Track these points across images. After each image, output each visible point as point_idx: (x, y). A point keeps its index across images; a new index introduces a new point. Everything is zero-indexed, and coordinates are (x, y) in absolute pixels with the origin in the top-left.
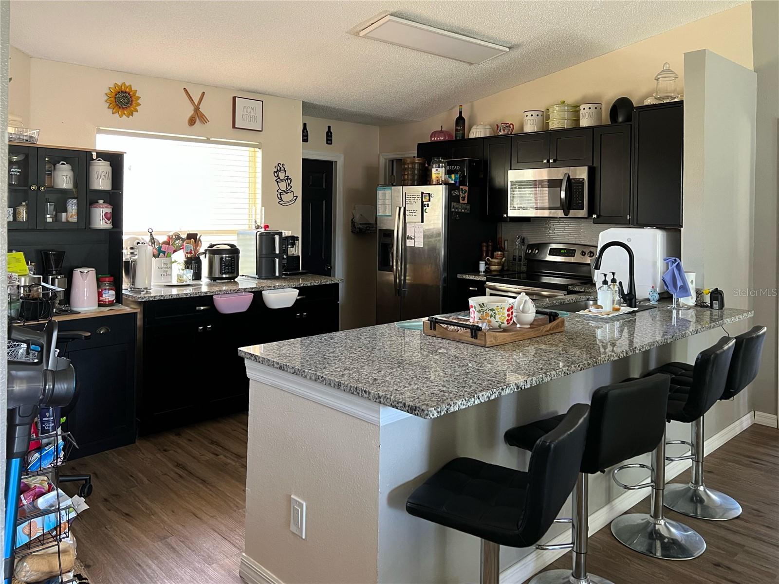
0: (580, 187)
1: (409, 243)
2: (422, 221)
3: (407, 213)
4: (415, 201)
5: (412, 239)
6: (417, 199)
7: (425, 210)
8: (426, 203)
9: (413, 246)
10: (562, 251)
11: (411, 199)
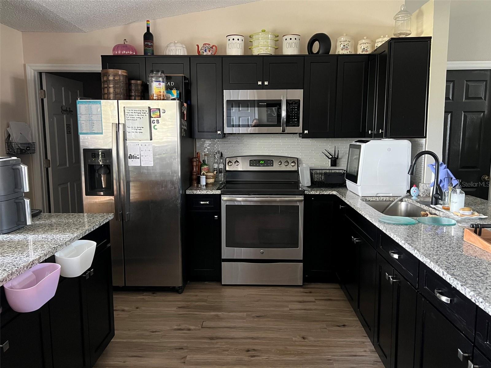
0: (296, 107)
1: (132, 163)
2: (151, 140)
3: (128, 130)
4: (140, 117)
5: (136, 158)
6: (142, 114)
7: (155, 126)
8: (155, 119)
9: (140, 165)
10: (261, 162)
11: (134, 114)
